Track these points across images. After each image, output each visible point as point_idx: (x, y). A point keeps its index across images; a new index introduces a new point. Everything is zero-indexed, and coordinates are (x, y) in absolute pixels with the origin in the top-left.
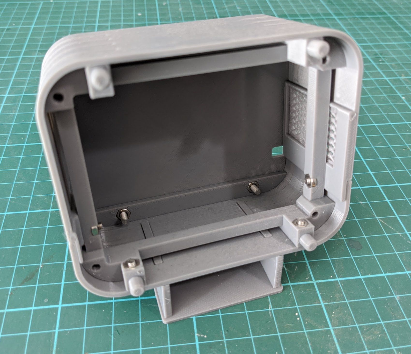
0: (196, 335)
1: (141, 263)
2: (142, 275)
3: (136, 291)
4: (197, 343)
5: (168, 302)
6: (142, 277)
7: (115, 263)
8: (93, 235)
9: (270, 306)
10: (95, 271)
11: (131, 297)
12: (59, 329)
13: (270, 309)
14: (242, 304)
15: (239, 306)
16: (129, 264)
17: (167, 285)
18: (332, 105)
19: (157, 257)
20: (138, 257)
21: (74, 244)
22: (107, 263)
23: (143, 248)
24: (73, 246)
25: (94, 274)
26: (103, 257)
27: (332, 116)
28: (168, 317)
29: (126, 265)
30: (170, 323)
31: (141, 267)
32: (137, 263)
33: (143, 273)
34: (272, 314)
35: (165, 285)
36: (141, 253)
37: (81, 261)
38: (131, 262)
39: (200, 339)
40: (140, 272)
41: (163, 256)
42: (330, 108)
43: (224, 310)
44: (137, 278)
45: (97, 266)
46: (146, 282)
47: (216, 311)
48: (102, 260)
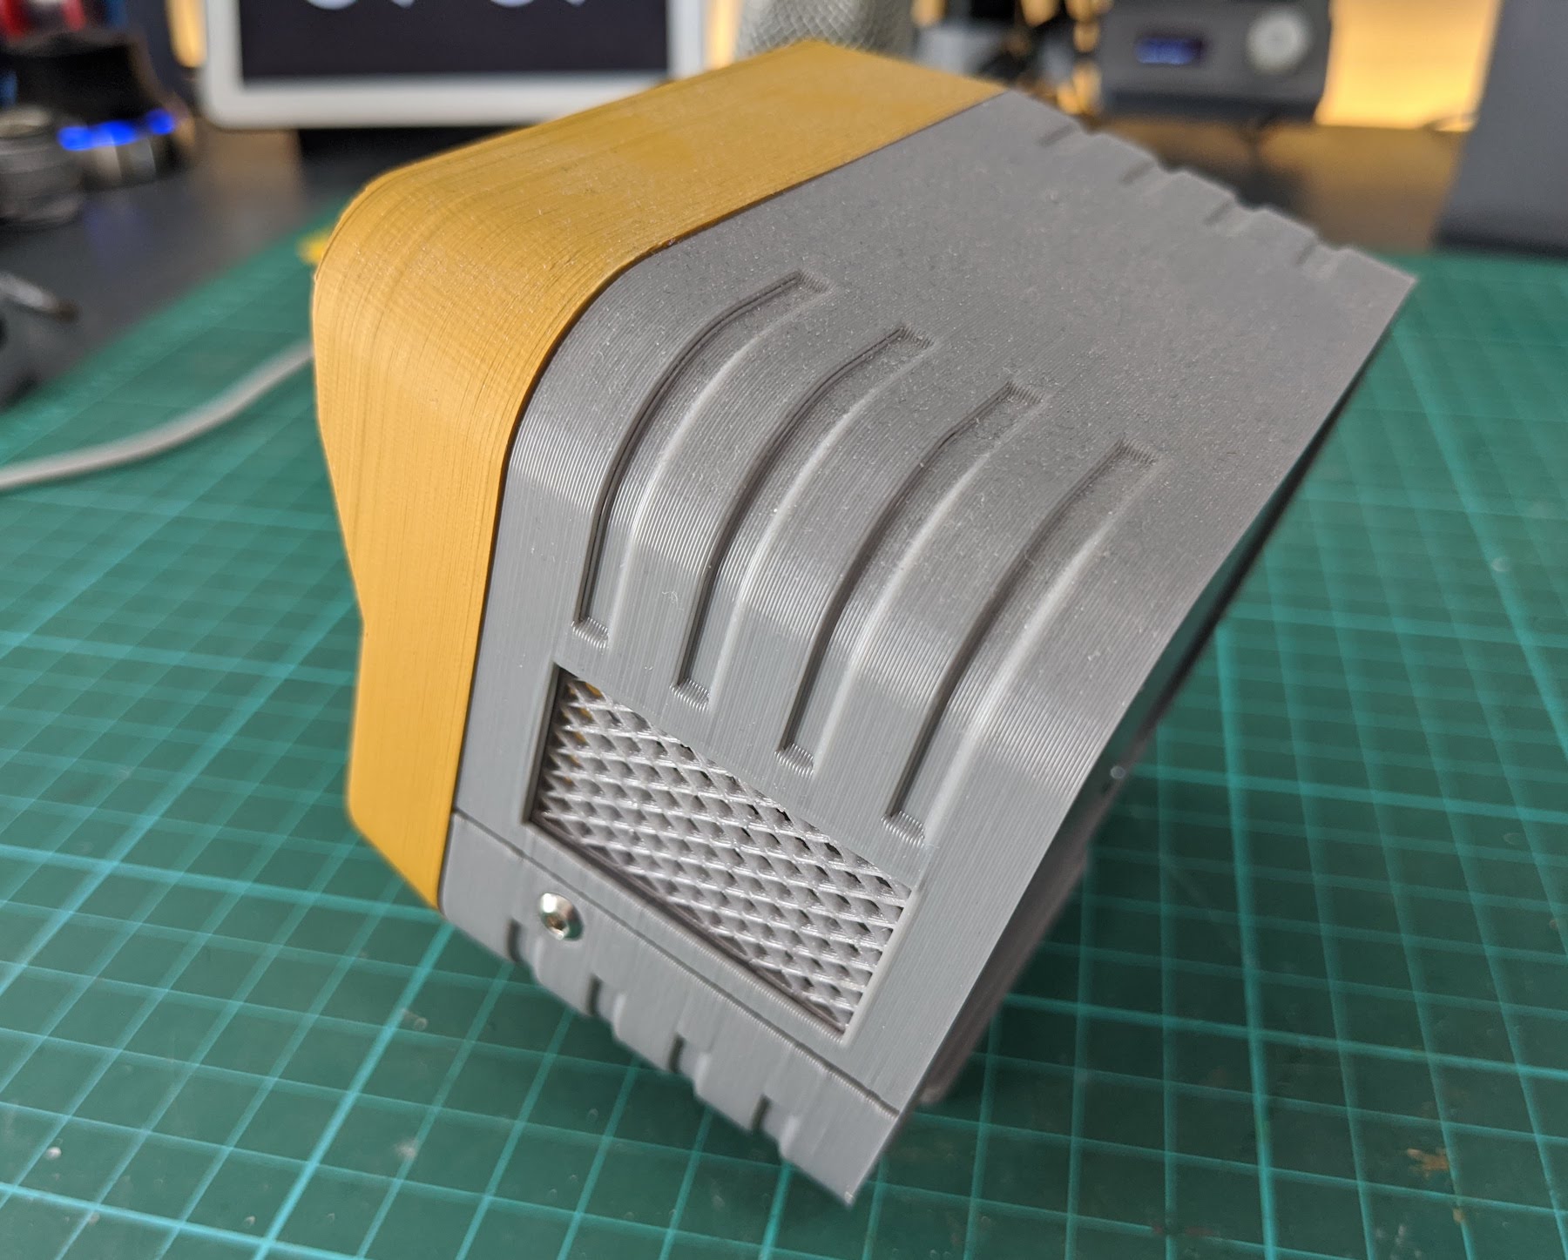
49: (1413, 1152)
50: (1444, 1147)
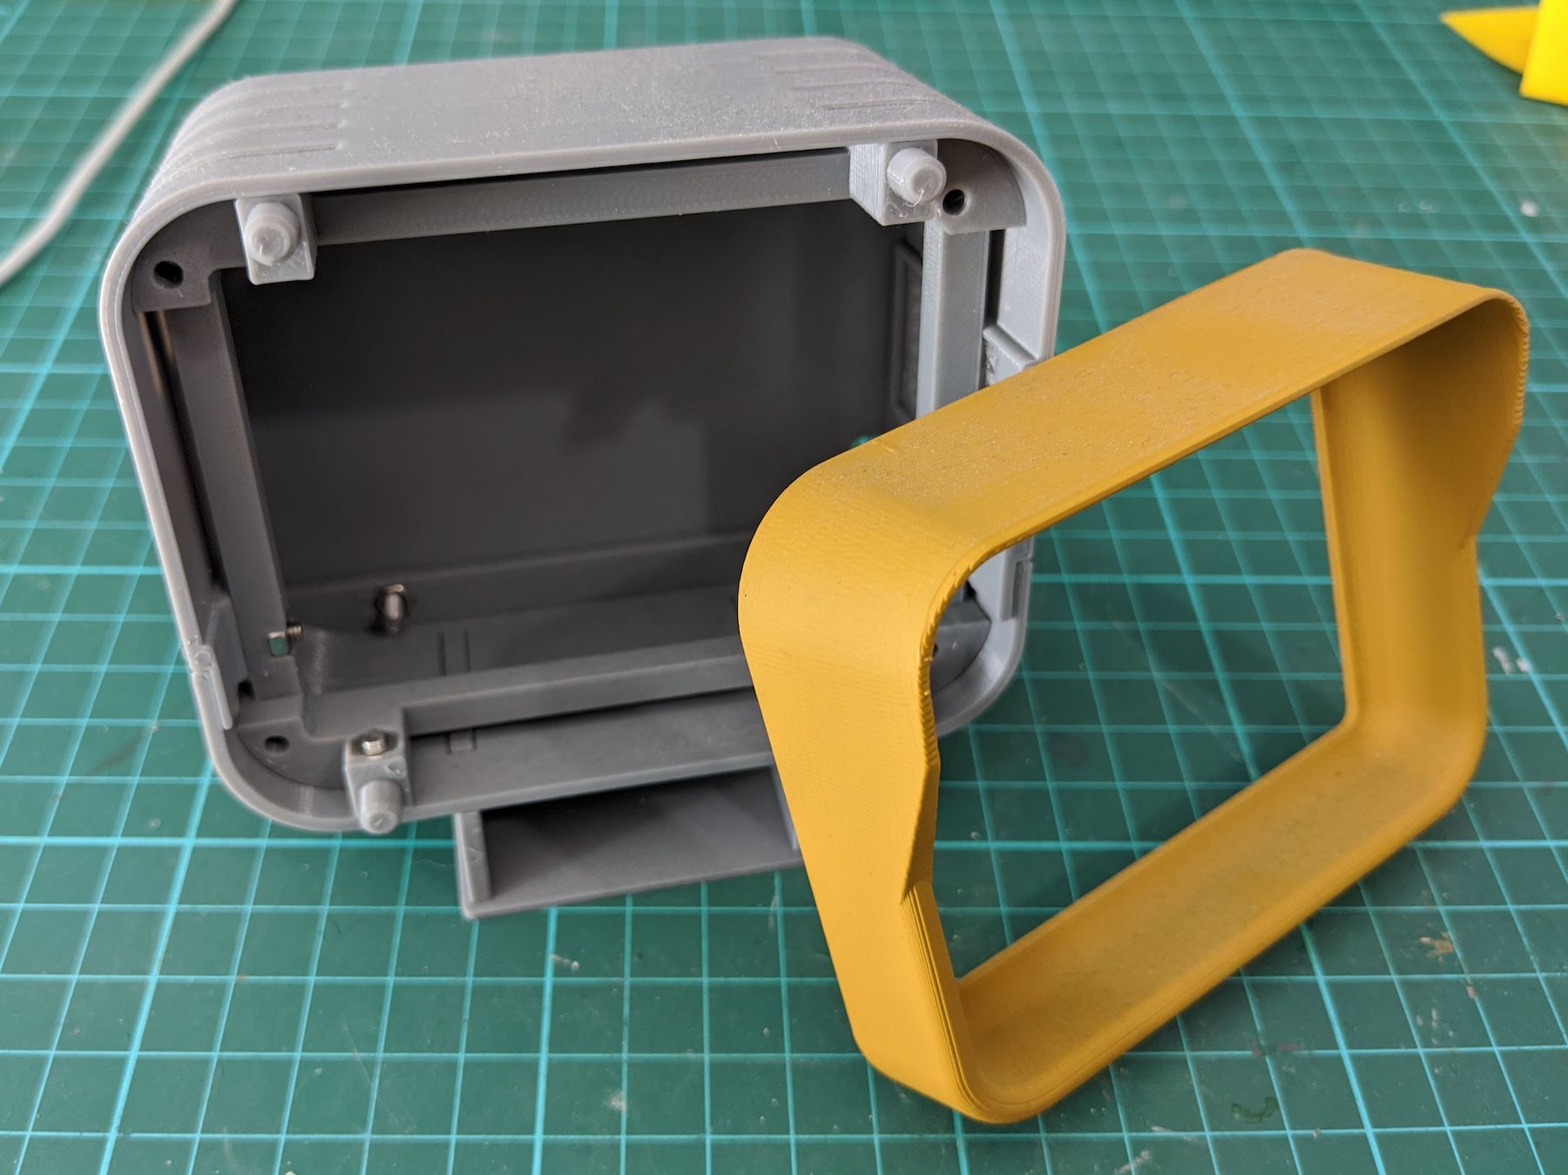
0: (551, 958)
1: (401, 744)
2: (399, 778)
3: (375, 819)
4: (549, 980)
5: (475, 858)
6: (396, 783)
7: (328, 738)
8: (273, 655)
9: (777, 899)
10: (273, 755)
11: (361, 835)
12: (181, 902)
13: (772, 906)
14: (695, 886)
15: (688, 892)
16: (367, 745)
17: (470, 811)
18: (988, 334)
19: (461, 732)
20: (396, 727)
21: (206, 676)
22: (304, 735)
23: (416, 702)
24: (203, 682)
25: (270, 761)
26: (295, 718)
27: (988, 366)
28: (479, 900)
29: (357, 748)
30: (485, 921)
31: (398, 756)
32: (389, 741)
33: (402, 773)
34: (776, 921)
35: (466, 812)
36: (408, 718)
37: (226, 723)
38: (370, 739)
39: (560, 971)
40: (392, 767)
41: (475, 731)
42: (984, 340)
43: (642, 897)
44: (386, 784)
45: (278, 742)
46: (409, 797)
47: (619, 899)
48: (291, 727)
49: (1425, 940)
50: (1446, 930)
